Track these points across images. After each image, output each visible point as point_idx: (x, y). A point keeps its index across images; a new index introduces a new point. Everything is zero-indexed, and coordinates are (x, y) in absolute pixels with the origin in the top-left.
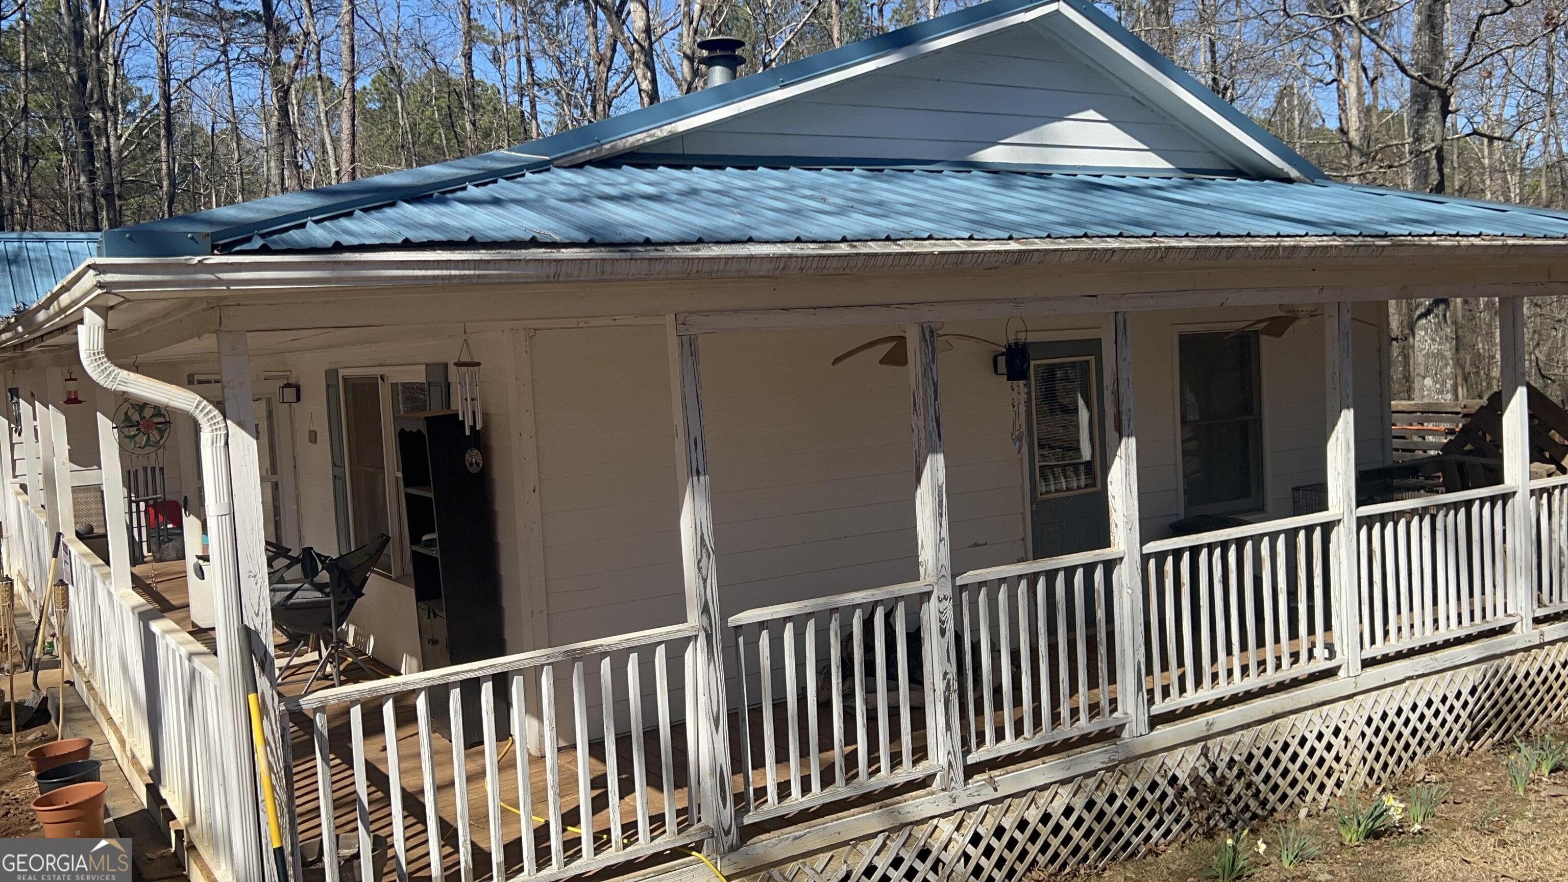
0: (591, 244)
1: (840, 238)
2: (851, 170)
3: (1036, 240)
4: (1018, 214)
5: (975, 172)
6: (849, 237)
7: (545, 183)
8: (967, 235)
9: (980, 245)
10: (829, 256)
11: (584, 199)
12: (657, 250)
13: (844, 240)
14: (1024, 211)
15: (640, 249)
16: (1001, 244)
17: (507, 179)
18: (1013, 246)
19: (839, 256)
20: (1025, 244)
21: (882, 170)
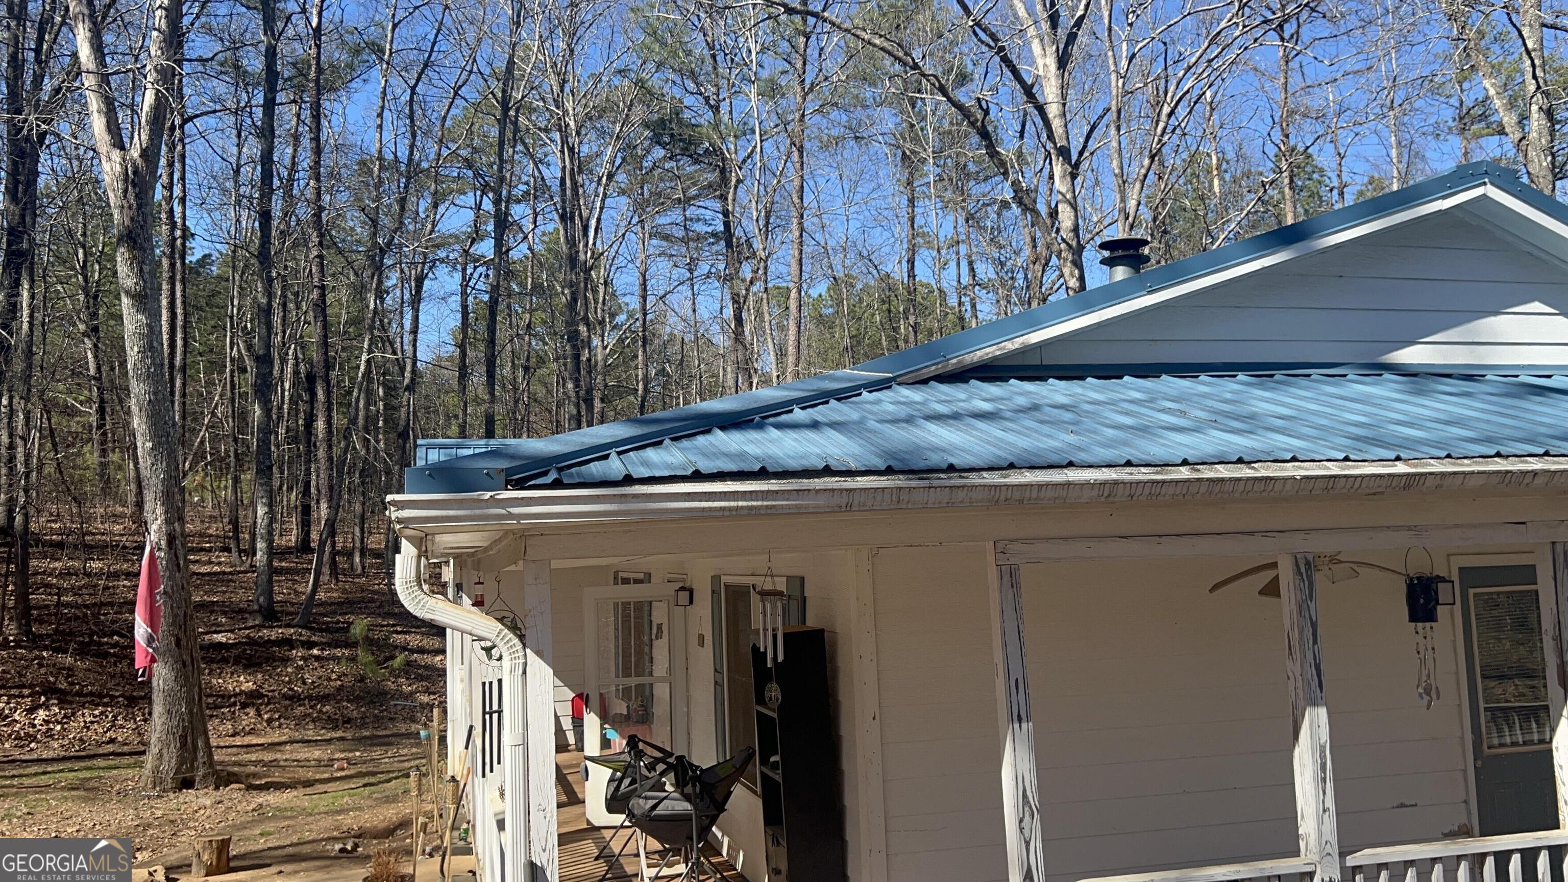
0: (889, 471)
1: (1179, 461)
2: (1235, 376)
3: (1432, 461)
4: (1420, 427)
5: (1387, 376)
6: (1190, 460)
7: (878, 402)
8: (1341, 456)
9: (1357, 467)
10: (1164, 482)
11: (909, 420)
12: (961, 477)
13: (1185, 463)
14: (1429, 424)
15: (942, 476)
16: (1384, 466)
17: (839, 400)
18: (1401, 468)
19: (1177, 482)
20: (1416, 466)
21: (1272, 376)
